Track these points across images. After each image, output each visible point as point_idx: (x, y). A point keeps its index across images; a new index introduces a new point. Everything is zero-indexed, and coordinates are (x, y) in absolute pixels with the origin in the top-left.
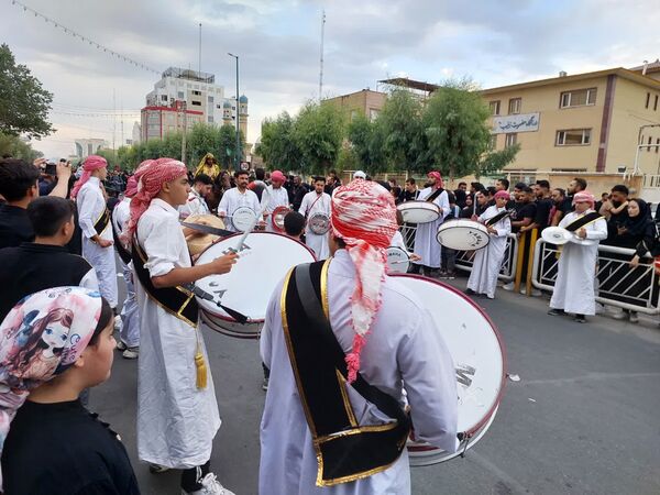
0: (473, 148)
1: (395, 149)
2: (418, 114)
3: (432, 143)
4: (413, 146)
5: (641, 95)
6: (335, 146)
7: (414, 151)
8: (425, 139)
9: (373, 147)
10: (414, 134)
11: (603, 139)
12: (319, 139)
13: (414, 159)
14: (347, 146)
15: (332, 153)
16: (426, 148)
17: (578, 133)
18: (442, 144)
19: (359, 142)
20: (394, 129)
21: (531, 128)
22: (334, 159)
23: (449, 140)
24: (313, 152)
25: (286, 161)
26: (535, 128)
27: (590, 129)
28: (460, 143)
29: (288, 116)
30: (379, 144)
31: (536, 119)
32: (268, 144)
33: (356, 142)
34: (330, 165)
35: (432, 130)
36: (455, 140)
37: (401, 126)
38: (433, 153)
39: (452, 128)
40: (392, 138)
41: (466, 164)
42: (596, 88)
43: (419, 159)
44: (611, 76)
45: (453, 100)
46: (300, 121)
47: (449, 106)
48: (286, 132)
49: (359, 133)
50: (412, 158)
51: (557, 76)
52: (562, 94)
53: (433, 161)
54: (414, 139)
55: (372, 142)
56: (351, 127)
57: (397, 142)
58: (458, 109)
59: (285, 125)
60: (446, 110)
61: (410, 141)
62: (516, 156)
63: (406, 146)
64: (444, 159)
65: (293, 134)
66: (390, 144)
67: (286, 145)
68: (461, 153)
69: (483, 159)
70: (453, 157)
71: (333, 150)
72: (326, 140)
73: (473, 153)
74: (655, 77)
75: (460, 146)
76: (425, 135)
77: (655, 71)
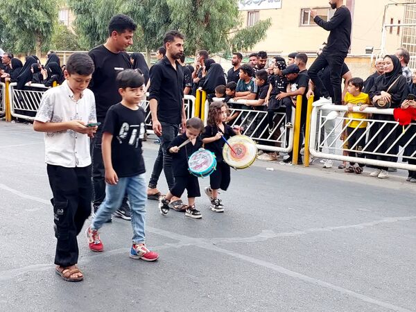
0: (221, 22)
3: (176, 15)
4: (153, 18)
6: (50, 16)
7: (154, 24)
8: (166, 10)
9: (102, 18)
10: (152, 5)
13: (154, 34)
15: (45, 24)
16: (168, 21)
17: (323, 12)
18: (187, 16)
19: (82, 11)
21: (274, 5)
22: (48, 32)
23: (195, 12)
24: (20, 22)
26: (278, 5)
28: (206, 16)
33: (79, 11)
34: (43, 39)
36: (201, 12)
38: (177, 27)
40: (126, 7)
41: (214, 40)
43: (160, 34)
50: (151, 33)
54: (154, 9)
55: (100, 11)
61: (147, 11)
62: (267, 32)
63: (144, 18)
64: (189, 34)
68: (208, 28)
69: (231, 35)
70: (200, 32)
71: (47, 21)
72: (37, 7)
73: (222, 29)
75: (207, 19)
76: (165, 6)
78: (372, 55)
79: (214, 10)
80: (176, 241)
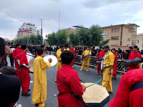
0: (99, 40)
1: (81, 40)
3: (90, 39)
5: (127, 30)
6: (66, 39)
9: (75, 40)
11: (121, 39)
12: (62, 38)
14: (68, 40)
16: (88, 40)
17: (116, 37)
18: (92, 39)
20: (81, 35)
21: (106, 36)
22: (65, 42)
24: (61, 41)
25: (54, 43)
27: (118, 37)
29: (54, 33)
30: (77, 39)
31: (107, 34)
32: (49, 39)
35: (90, 36)
36: (95, 38)
37: (82, 35)
39: (94, 35)
40: (80, 37)
41: (98, 43)
42: (119, 28)
43: (87, 42)
44: (122, 26)
45: (94, 29)
46: (57, 34)
47: (94, 30)
48: (54, 36)
49: (72, 37)
50: (84, 42)
51: (110, 26)
52: (112, 29)
53: (90, 43)
54: (85, 38)
56: (70, 35)
57: (81, 38)
58: (96, 31)
59: (54, 35)
60: (93, 31)
61: (84, 38)
62: (109, 42)
64: (93, 42)
65: (56, 36)
66: (80, 39)
67: (54, 39)
68: (96, 41)
69: (101, 42)
71: (65, 40)
72: (64, 38)
74: (130, 26)
75: (96, 39)
76: (88, 37)
77: (130, 25)
78: (129, 46)
79: (98, 38)
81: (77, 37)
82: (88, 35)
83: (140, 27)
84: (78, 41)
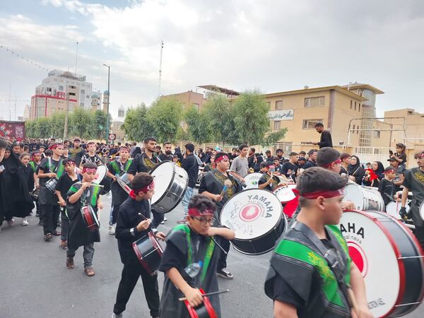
0: (261, 129)
1: (215, 129)
2: (228, 108)
3: (238, 126)
4: (226, 128)
5: (347, 101)
6: (176, 126)
7: (226, 131)
8: (233, 123)
9: (201, 127)
10: (226, 121)
11: (329, 125)
12: (166, 121)
13: (227, 135)
14: (184, 126)
15: (174, 130)
16: (234, 129)
18: (243, 127)
19: (192, 124)
20: (214, 117)
21: (289, 118)
22: (175, 133)
23: (247, 125)
24: (161, 128)
25: (142, 134)
26: (291, 118)
27: (322, 120)
28: (253, 127)
29: (144, 106)
30: (204, 125)
31: (292, 113)
32: (129, 123)
33: (190, 124)
34: (172, 137)
35: (237, 119)
36: (251, 125)
37: (219, 115)
38: (238, 132)
39: (249, 118)
40: (213, 122)
41: (257, 138)
42: (323, 97)
43: (230, 135)
44: (332, 90)
45: (249, 101)
46: (152, 109)
47: (247, 105)
48: (142, 116)
49: (192, 119)
50: (225, 135)
52: (305, 99)
53: (237, 137)
54: (227, 123)
55: (200, 124)
56: (187, 114)
57: (216, 125)
58: (252, 107)
59: (143, 112)
60: (245, 107)
61: (224, 124)
62: (285, 135)
63: (222, 127)
64: (244, 136)
65: (149, 117)
66: (212, 126)
67: (143, 124)
68: (254, 133)
69: (266, 136)
70: (250, 135)
71: (175, 128)
72: (170, 121)
73: (261, 132)
74: (354, 92)
75: (253, 128)
76: (233, 122)
77: (354, 88)
78: (343, 146)
79: (257, 124)
80: (241, 260)
81: (204, 120)
82: (234, 117)
83: (383, 93)
84: (209, 132)
